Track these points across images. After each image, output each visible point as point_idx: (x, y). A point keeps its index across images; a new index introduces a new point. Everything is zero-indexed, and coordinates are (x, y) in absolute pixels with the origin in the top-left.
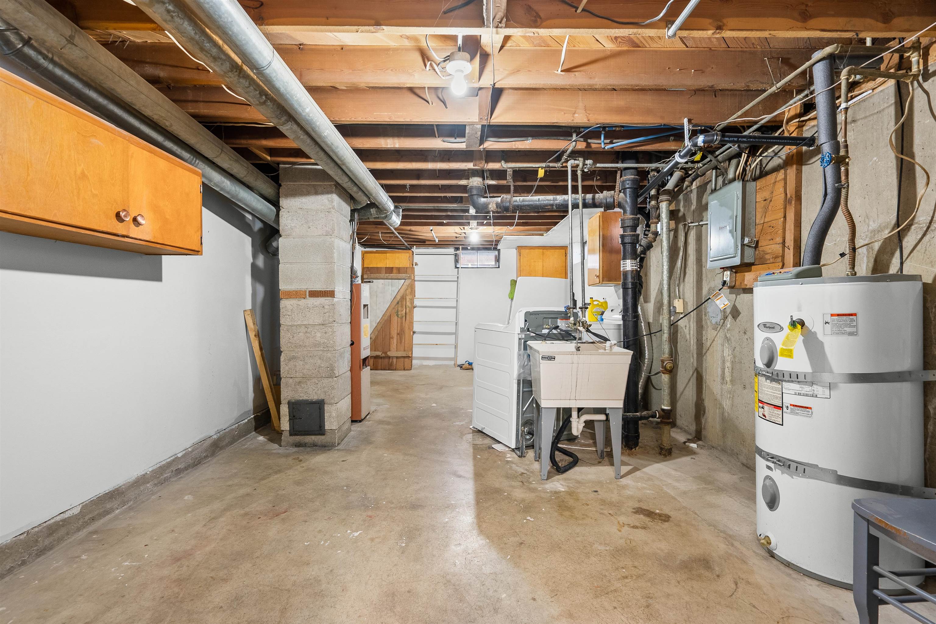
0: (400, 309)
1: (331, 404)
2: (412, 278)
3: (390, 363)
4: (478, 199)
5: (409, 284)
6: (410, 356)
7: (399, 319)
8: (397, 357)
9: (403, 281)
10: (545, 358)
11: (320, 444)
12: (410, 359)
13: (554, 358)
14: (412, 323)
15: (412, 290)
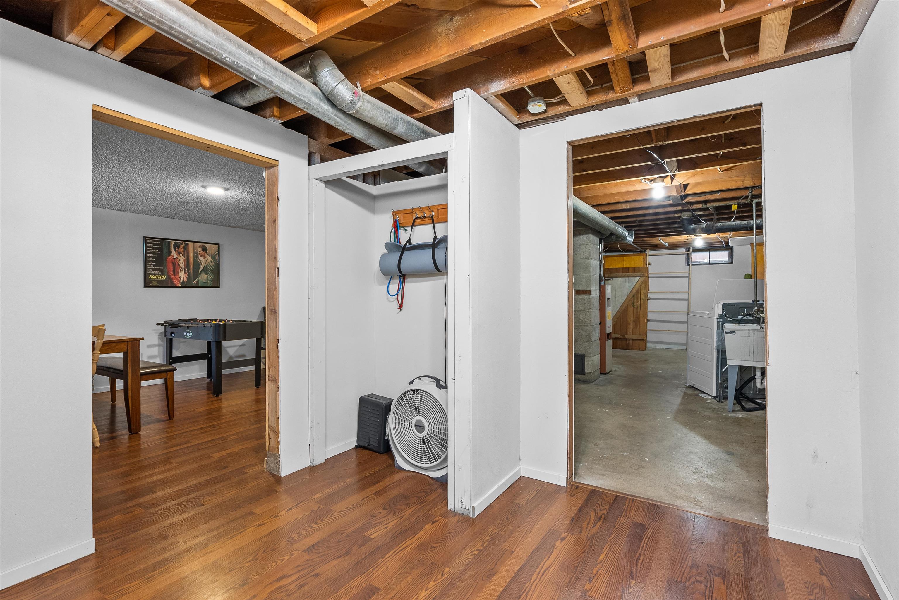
0: (635, 301)
1: (589, 357)
2: (646, 276)
3: (627, 344)
4: (688, 226)
5: (643, 281)
6: (645, 339)
7: (635, 310)
8: (633, 340)
9: (638, 278)
10: (728, 332)
11: (582, 380)
12: (645, 341)
13: (735, 333)
14: (646, 313)
15: (645, 286)
